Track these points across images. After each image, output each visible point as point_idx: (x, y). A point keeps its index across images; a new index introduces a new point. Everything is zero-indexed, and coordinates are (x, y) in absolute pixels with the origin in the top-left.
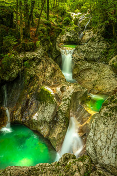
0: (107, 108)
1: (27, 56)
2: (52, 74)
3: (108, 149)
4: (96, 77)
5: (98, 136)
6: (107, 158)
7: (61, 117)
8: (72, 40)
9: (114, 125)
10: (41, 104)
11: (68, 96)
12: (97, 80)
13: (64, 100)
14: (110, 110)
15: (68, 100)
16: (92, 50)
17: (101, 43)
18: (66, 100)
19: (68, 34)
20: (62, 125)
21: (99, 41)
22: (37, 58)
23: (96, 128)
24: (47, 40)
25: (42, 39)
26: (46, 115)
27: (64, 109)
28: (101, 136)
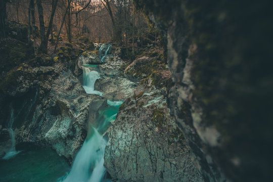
0: (123, 112)
1: (41, 70)
2: (71, 87)
3: (128, 159)
4: (115, 89)
5: (116, 145)
6: (127, 171)
7: (78, 130)
8: (95, 61)
9: (132, 129)
10: (56, 119)
11: (86, 106)
12: (116, 91)
13: (81, 112)
14: (127, 113)
15: (85, 111)
16: (111, 67)
17: (118, 62)
18: (83, 111)
19: (91, 57)
20: (79, 138)
21: (117, 60)
22: (54, 72)
23: (114, 136)
24: (67, 57)
25: (62, 56)
26: (61, 130)
27: (82, 121)
28: (119, 144)
